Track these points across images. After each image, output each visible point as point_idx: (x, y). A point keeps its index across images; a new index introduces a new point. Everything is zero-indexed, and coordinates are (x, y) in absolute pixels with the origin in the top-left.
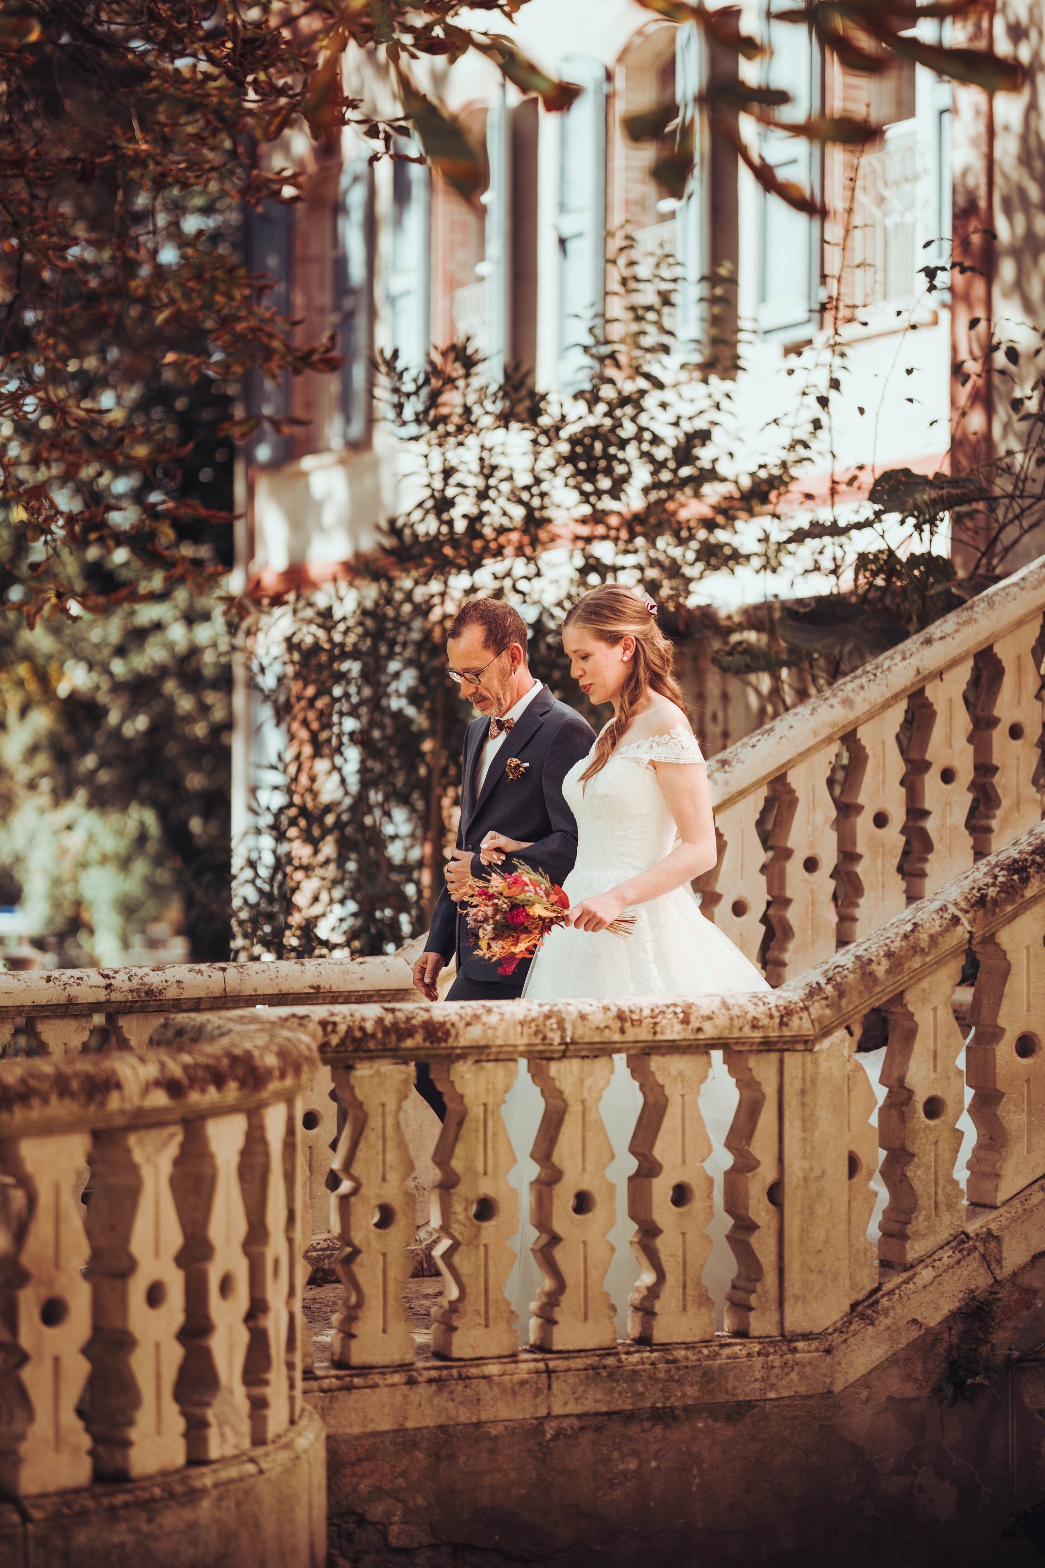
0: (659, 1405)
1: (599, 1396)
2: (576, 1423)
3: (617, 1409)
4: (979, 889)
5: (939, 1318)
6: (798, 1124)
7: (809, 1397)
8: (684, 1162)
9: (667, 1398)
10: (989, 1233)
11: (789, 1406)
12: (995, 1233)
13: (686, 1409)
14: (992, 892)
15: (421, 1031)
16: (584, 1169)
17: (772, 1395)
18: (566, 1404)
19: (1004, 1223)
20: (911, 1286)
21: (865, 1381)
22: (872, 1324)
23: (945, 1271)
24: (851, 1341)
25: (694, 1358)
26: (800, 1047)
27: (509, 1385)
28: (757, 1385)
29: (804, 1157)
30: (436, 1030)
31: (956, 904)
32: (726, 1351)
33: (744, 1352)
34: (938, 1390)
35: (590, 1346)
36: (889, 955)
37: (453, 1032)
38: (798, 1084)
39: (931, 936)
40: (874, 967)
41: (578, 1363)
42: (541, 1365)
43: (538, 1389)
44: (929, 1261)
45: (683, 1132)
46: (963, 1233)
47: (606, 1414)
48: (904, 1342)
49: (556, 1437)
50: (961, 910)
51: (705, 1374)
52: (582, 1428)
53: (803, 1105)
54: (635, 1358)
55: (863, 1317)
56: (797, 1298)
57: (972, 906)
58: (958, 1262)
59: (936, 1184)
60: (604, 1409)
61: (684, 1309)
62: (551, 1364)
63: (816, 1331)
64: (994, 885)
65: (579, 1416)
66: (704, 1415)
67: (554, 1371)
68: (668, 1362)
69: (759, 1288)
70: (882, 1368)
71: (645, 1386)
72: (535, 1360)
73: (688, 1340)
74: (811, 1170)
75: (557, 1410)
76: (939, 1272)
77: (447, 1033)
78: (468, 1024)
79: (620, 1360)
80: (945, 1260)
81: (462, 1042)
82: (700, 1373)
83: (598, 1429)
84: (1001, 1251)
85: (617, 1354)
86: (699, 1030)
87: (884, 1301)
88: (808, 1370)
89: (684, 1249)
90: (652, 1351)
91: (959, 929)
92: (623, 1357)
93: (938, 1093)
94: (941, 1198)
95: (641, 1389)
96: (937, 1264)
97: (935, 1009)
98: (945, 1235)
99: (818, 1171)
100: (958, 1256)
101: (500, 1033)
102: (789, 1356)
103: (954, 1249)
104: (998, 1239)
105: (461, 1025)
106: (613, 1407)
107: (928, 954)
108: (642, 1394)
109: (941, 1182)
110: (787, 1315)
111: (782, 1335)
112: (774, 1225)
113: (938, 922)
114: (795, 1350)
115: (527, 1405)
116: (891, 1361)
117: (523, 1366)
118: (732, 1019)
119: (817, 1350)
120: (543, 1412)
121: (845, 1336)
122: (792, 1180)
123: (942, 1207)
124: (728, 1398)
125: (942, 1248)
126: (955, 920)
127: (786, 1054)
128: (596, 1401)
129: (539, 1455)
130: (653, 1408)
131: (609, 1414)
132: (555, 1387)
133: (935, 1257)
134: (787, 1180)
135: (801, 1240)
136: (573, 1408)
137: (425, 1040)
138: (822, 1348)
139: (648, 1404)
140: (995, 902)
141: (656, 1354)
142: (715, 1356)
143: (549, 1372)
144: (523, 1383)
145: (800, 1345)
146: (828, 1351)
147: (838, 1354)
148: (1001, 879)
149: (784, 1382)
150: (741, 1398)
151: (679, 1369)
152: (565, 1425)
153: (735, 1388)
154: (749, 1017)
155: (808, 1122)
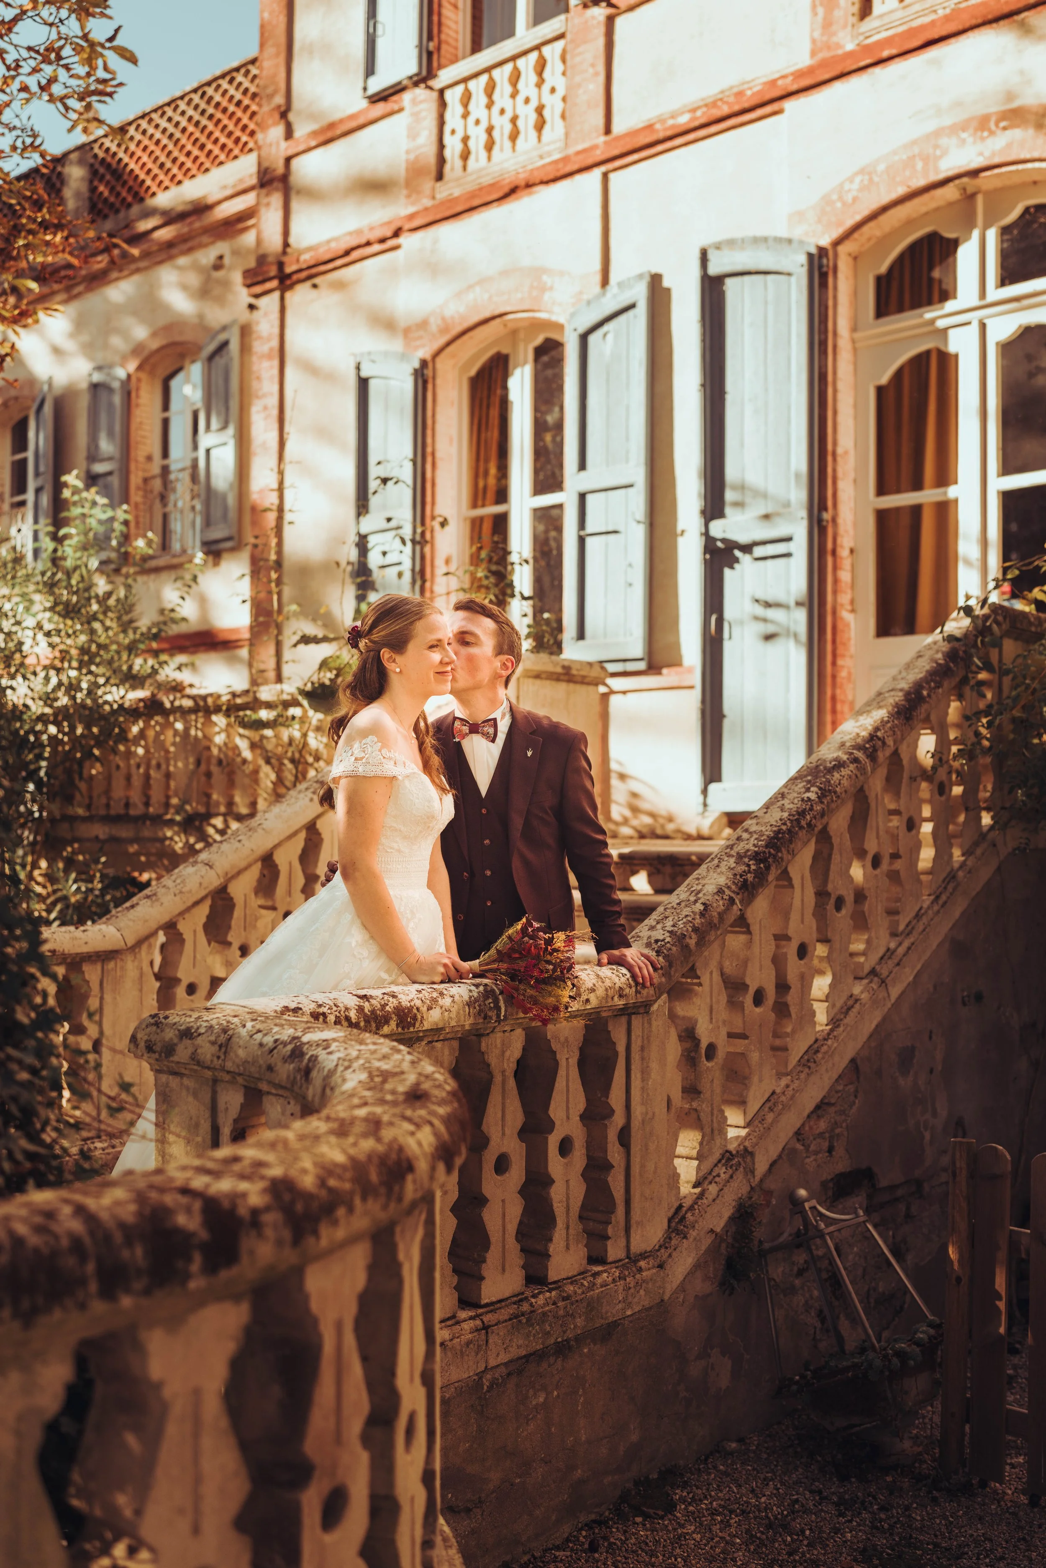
0: (560, 1340)
1: (521, 1342)
2: (503, 1370)
3: (533, 1350)
4: (741, 876)
5: (722, 1223)
6: (639, 1075)
7: (650, 1308)
8: (568, 1118)
9: (564, 1332)
10: (746, 1149)
11: (639, 1319)
12: (750, 1149)
13: (577, 1339)
14: (750, 877)
15: (394, 1018)
16: (504, 1134)
17: (629, 1313)
18: (498, 1355)
19: (754, 1140)
20: (705, 1201)
21: (682, 1287)
22: (685, 1237)
23: (725, 1185)
24: (674, 1254)
25: (579, 1291)
26: (642, 1010)
27: (458, 1348)
28: (620, 1306)
29: (642, 1104)
30: (406, 1015)
31: (729, 888)
32: (599, 1281)
33: (610, 1279)
34: (722, 1284)
35: (507, 1295)
36: (695, 930)
37: (419, 1017)
38: (639, 1043)
39: (719, 914)
40: (688, 940)
41: (504, 1314)
42: (478, 1322)
43: (479, 1346)
44: (710, 1178)
45: (568, 1091)
46: (727, 1151)
47: (525, 1356)
48: (704, 1248)
49: (490, 1388)
50: (733, 892)
51: (588, 1304)
52: (509, 1374)
53: (643, 1059)
54: (541, 1300)
55: (678, 1232)
56: (638, 1223)
57: (740, 889)
58: (731, 1177)
59: (712, 1114)
60: (524, 1353)
61: (568, 1248)
62: (486, 1319)
63: (649, 1249)
64: (749, 872)
65: (506, 1364)
66: (588, 1341)
67: (489, 1326)
68: (564, 1299)
69: (613, 1219)
70: (691, 1273)
71: (550, 1325)
72: (471, 1318)
73: (570, 1274)
74: (647, 1113)
75: (492, 1363)
76: (720, 1186)
77: (415, 1018)
78: (429, 1008)
79: (531, 1305)
80: (722, 1175)
81: (427, 1026)
82: (585, 1304)
83: (520, 1372)
84: (754, 1164)
85: (526, 1298)
86: (588, 1001)
87: (689, 1215)
88: (650, 1285)
89: (568, 1194)
90: (550, 1291)
91: (735, 907)
92: (533, 1300)
93: (713, 1040)
94: (715, 1125)
95: (548, 1328)
96: (717, 1179)
97: (711, 973)
98: (717, 1155)
99: (650, 1115)
100: (730, 1171)
101: (453, 1015)
102: (638, 1276)
103: (725, 1165)
104: (752, 1154)
105: (424, 1009)
106: (530, 1350)
107: (718, 929)
108: (549, 1332)
109: (715, 1112)
110: (632, 1240)
111: (628, 1257)
112: (623, 1164)
113: (721, 903)
114: (640, 1270)
115: (471, 1363)
116: (697, 1266)
117: (466, 1326)
118: (606, 990)
119: (653, 1267)
120: (482, 1367)
121: (669, 1251)
122: (635, 1124)
123: (716, 1132)
124: (603, 1321)
125: (716, 1165)
126: (732, 901)
127: (633, 1017)
128: (519, 1347)
129: (479, 1408)
130: (556, 1343)
131: (527, 1357)
132: (490, 1341)
133: (714, 1174)
134: (632, 1125)
135: (641, 1175)
136: (504, 1358)
137: (397, 1025)
138: (656, 1264)
139: (552, 1341)
140: (753, 884)
141: (554, 1293)
142: (592, 1286)
143: (486, 1328)
144: (468, 1343)
145: (642, 1264)
146: (661, 1266)
147: (667, 1266)
148: (753, 867)
149: (636, 1300)
150: (611, 1320)
151: (572, 1304)
152: (497, 1375)
153: (607, 1313)
154: (617, 986)
155: (645, 1072)
